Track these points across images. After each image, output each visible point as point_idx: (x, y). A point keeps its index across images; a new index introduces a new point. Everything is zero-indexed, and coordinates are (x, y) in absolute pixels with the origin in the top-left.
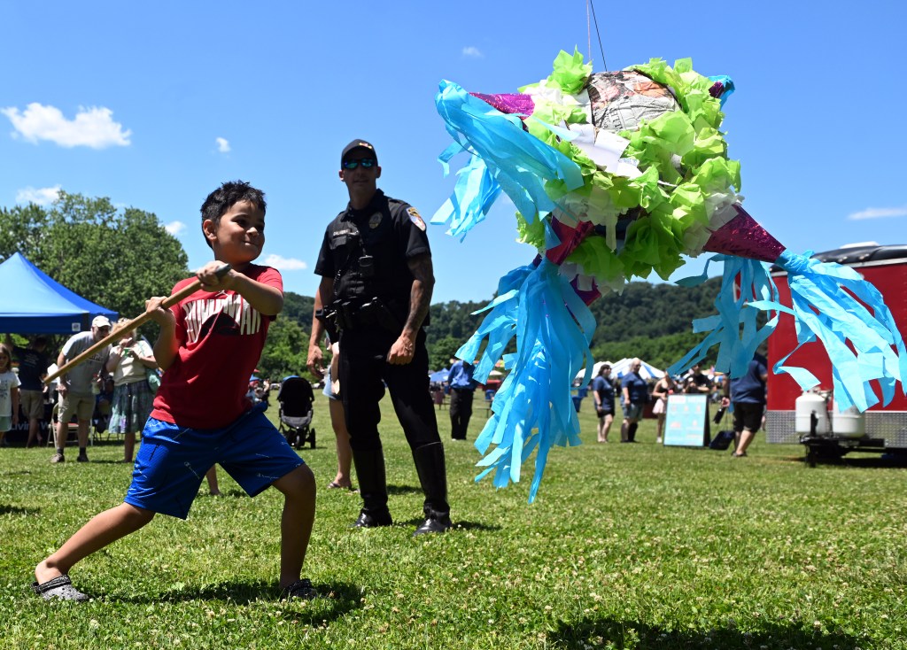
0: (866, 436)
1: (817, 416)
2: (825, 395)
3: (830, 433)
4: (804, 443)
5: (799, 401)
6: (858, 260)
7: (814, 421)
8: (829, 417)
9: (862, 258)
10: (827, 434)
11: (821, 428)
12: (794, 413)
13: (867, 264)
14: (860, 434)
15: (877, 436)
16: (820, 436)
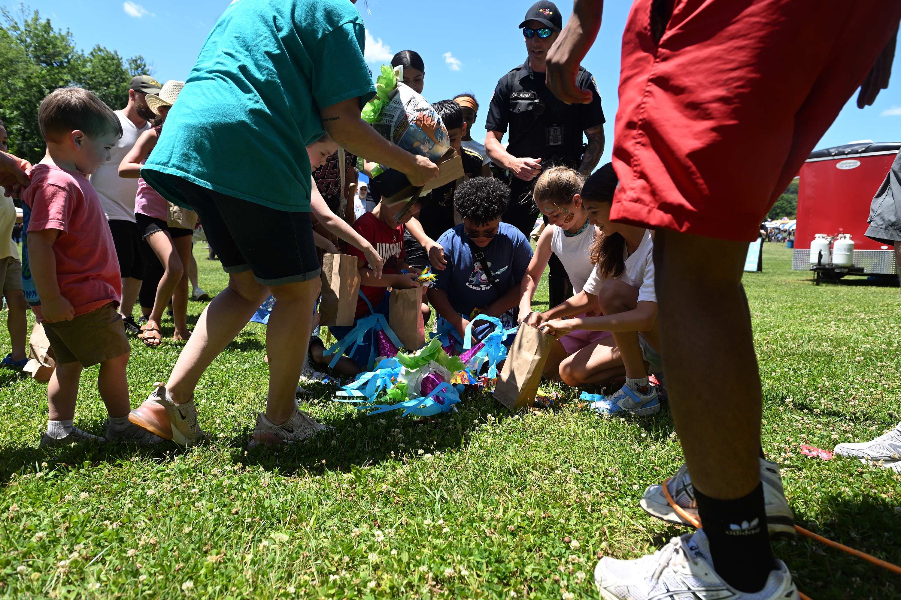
0: (853, 266)
1: (822, 253)
2: (829, 240)
3: (831, 265)
4: (813, 270)
5: (813, 243)
6: (857, 152)
7: (820, 256)
8: (831, 253)
9: (860, 151)
10: (829, 264)
11: (824, 260)
12: (809, 251)
13: (863, 155)
14: (849, 264)
15: (860, 266)
16: (824, 266)
